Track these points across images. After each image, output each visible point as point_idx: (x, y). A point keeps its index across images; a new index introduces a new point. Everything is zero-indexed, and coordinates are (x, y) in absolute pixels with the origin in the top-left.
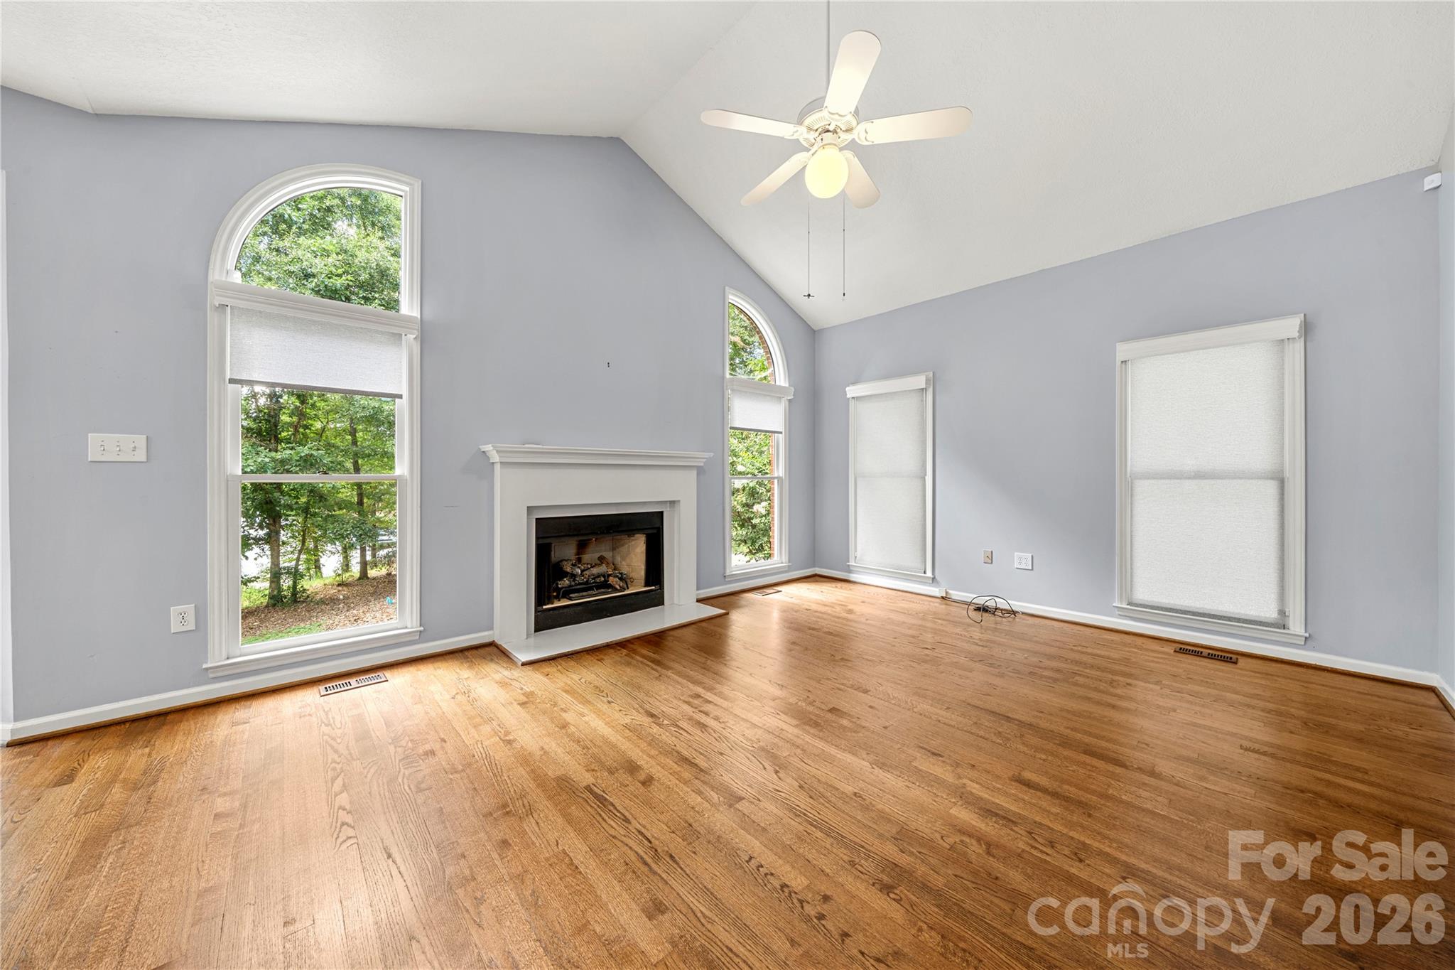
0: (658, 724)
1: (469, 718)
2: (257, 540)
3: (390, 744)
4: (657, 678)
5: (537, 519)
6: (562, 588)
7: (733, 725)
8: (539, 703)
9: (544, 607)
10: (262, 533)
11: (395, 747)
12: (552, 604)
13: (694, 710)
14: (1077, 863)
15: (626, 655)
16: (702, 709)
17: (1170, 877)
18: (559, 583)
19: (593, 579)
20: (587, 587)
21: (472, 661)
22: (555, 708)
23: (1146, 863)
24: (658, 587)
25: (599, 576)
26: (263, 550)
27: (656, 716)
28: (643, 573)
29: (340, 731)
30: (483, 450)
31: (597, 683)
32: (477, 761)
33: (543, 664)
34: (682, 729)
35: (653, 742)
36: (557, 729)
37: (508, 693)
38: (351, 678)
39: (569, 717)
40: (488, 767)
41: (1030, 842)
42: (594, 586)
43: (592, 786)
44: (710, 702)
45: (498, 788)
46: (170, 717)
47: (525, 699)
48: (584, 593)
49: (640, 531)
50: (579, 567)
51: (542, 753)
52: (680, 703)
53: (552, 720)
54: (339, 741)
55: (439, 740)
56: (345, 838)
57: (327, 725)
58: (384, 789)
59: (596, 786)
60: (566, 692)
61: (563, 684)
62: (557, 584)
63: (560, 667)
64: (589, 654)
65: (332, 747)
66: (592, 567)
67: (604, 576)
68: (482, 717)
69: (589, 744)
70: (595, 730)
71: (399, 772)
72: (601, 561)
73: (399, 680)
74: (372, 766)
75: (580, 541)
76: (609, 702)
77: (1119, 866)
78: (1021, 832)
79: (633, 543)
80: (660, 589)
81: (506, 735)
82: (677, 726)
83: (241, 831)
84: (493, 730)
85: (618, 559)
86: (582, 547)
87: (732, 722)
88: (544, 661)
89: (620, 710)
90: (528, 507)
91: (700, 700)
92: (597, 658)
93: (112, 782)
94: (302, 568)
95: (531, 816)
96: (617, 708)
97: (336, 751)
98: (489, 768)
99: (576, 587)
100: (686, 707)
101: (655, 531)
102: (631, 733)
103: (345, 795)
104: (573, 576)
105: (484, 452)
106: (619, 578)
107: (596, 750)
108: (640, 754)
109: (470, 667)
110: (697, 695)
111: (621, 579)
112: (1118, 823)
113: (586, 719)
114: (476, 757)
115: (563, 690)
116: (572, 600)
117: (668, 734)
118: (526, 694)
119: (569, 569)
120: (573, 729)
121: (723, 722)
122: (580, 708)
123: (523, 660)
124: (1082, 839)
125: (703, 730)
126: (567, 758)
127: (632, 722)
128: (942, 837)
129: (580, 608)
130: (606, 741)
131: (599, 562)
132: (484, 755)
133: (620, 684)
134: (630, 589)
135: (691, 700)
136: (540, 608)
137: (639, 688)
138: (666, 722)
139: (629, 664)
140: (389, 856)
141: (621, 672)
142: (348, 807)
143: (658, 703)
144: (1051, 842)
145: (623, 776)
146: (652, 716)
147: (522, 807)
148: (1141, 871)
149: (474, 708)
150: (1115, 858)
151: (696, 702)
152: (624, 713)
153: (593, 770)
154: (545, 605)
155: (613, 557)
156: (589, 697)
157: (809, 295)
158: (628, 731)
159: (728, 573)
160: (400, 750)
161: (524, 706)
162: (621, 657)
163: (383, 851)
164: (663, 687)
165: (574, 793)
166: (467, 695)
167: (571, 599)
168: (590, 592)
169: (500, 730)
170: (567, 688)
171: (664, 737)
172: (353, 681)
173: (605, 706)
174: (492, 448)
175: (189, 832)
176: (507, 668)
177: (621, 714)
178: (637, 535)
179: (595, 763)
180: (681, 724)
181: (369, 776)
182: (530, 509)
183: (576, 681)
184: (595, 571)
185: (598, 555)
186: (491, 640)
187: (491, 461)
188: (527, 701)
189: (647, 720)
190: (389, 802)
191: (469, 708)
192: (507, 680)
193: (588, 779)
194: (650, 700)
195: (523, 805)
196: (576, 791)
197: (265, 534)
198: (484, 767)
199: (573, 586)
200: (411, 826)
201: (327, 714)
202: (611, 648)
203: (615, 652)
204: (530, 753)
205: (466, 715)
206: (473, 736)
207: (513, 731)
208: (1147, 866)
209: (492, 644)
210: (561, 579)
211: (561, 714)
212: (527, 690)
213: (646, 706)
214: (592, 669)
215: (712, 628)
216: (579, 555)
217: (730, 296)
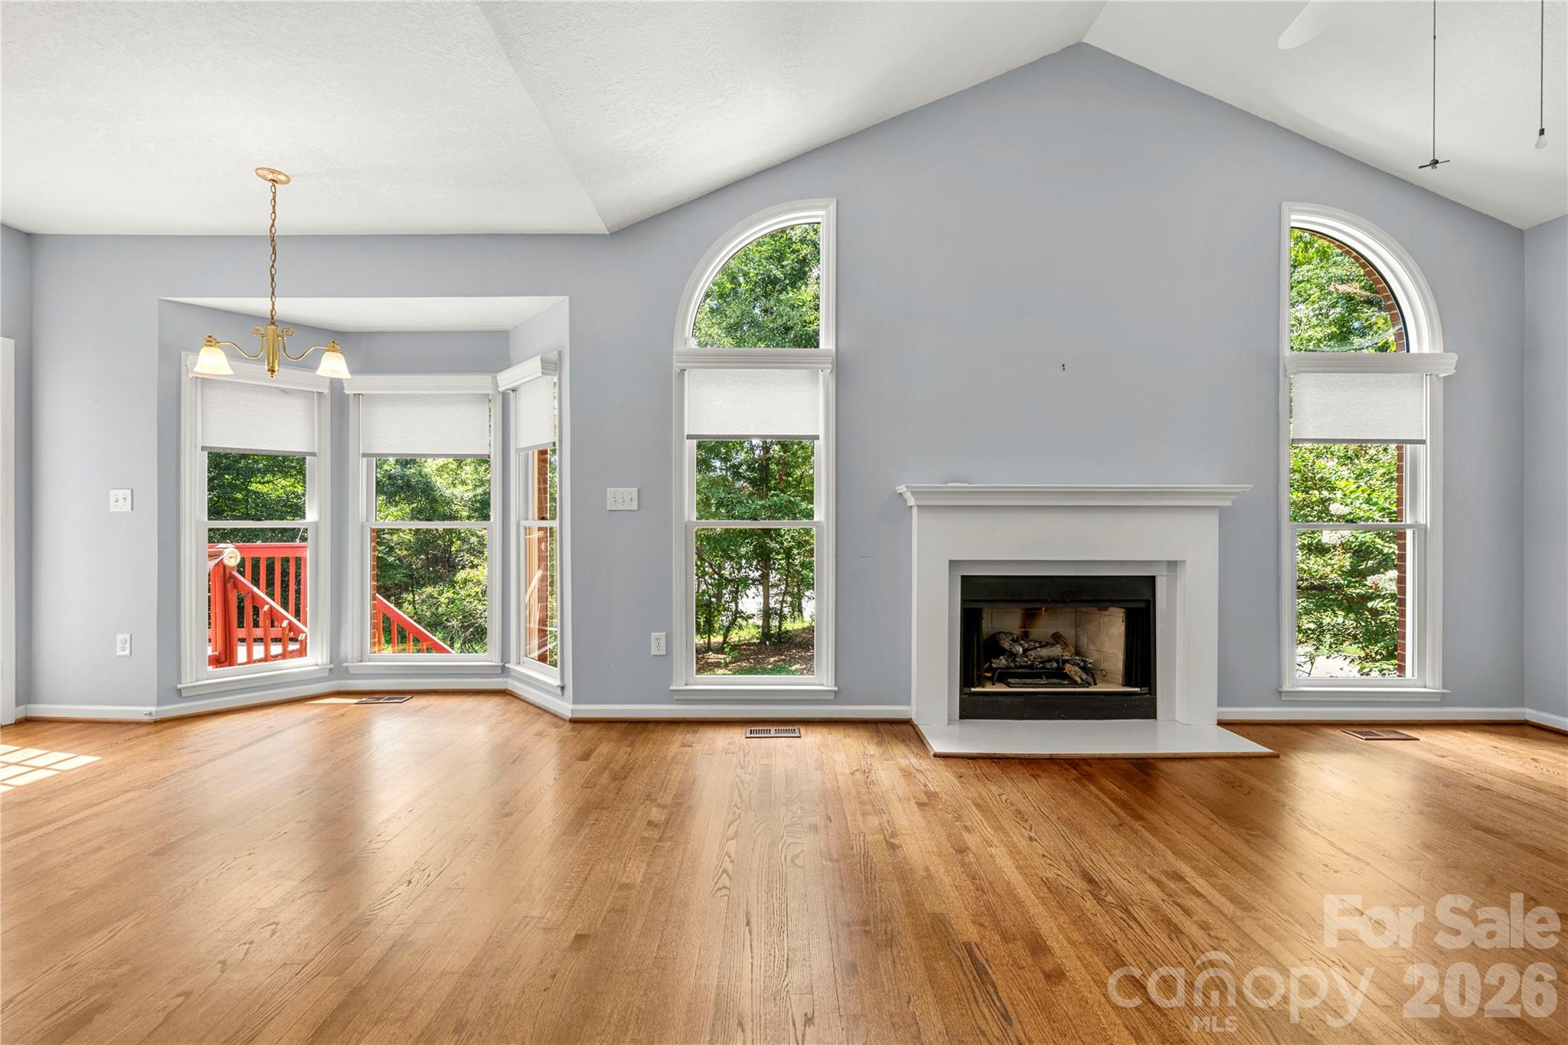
0: (1096, 898)
1: (861, 802)
2: (754, 581)
3: (783, 804)
4: (1114, 827)
5: (962, 577)
6: (998, 668)
7: (1236, 950)
8: (941, 809)
9: (973, 689)
10: (757, 574)
11: (786, 810)
12: (984, 687)
13: (1166, 898)
15: (1074, 780)
16: (1179, 901)
18: (994, 661)
19: (1040, 663)
20: (1032, 673)
21: (882, 737)
22: (958, 823)
24: (1145, 690)
25: (1050, 660)
26: (758, 590)
27: (1096, 883)
28: (1120, 665)
29: (749, 777)
30: (899, 492)
31: (1021, 807)
32: (854, 856)
33: (960, 762)
34: (1135, 919)
35: (1080, 920)
36: (951, 850)
37: (909, 786)
38: (772, 725)
39: (970, 840)
40: (863, 867)
42: (1044, 673)
43: (973, 945)
44: (1199, 895)
45: (865, 896)
46: (650, 726)
47: (925, 799)
48: (1028, 681)
49: (1116, 602)
50: (1021, 645)
51: (925, 874)
52: (1143, 878)
53: (949, 836)
54: (746, 786)
55: (826, 817)
56: (721, 886)
57: (742, 768)
58: (765, 850)
59: (978, 948)
60: (977, 805)
61: (976, 795)
62: (991, 663)
63: (979, 771)
64: (1022, 764)
65: (739, 791)
66: (1041, 647)
67: (1057, 661)
68: (873, 806)
69: (986, 886)
70: (1001, 871)
71: (782, 837)
72: (1056, 640)
73: (812, 738)
74: (762, 823)
75: (1027, 609)
76: (1031, 839)
79: (1106, 619)
80: (1150, 693)
81: (892, 837)
82: (1127, 911)
83: (658, 844)
84: (881, 825)
85: (1084, 640)
86: (1030, 617)
87: (1234, 944)
88: (962, 758)
89: (1044, 856)
90: (950, 561)
91: (1182, 885)
92: (1031, 771)
93: (606, 768)
94: (786, 610)
95: (889, 949)
96: (1040, 851)
97: (740, 796)
98: (863, 870)
99: (1016, 671)
100: (1151, 887)
101: (1142, 605)
102: (1050, 895)
103: (733, 843)
104: (1013, 655)
105: (900, 494)
106: (1081, 668)
107: (993, 899)
108: (1056, 930)
109: (880, 743)
110: (1175, 873)
111: (1084, 669)
113: (993, 850)
114: (855, 850)
115: (973, 802)
116: (1010, 687)
117: (1107, 918)
118: (929, 794)
119: (1006, 645)
120: (971, 858)
121: (1216, 938)
122: (989, 833)
123: (936, 751)
125: (1173, 936)
126: (954, 894)
127: (1056, 879)
129: (1021, 699)
130: (1011, 892)
131: (1053, 641)
132: (863, 851)
133: (1053, 818)
134: (1098, 685)
135: (1164, 879)
136: (966, 690)
137: (1081, 832)
138: (1109, 898)
139: (1075, 793)
140: (748, 924)
141: (1061, 802)
142: (733, 856)
143: (1105, 866)
145: (1020, 950)
146: (1091, 881)
147: (883, 933)
149: (869, 792)
151: (1172, 885)
152: (1049, 861)
153: (981, 925)
154: (974, 687)
155: (1077, 637)
156: (1004, 823)
157: (1436, 162)
158: (1045, 889)
159: (1286, 688)
160: (790, 814)
161: (921, 808)
162: (1067, 780)
163: (745, 917)
164: (1121, 844)
165: (949, 945)
166: (866, 775)
167: (1008, 685)
168: (1036, 681)
169: (888, 827)
170: (980, 801)
171: (1100, 920)
172: (773, 729)
173: (1024, 843)
174: (905, 489)
175: (630, 829)
176: (916, 755)
177: (1043, 862)
178: (1112, 609)
179: (989, 915)
180: (1135, 910)
181: (758, 831)
182: (953, 564)
183: (993, 795)
184: (1044, 652)
185: (1052, 631)
186: (908, 717)
187: (908, 505)
188: (927, 802)
189: (1079, 885)
190: (764, 866)
191: (863, 790)
192: (913, 770)
193: (971, 934)
194: (1093, 856)
195: (886, 931)
196: (951, 943)
197: (759, 576)
198: (858, 866)
199: (1011, 668)
200: (775, 900)
201: (745, 757)
202: (1058, 764)
203: (1060, 770)
204: (911, 869)
205: (859, 797)
206: (859, 825)
207: (901, 834)
209: (908, 722)
210: (997, 657)
211: (962, 831)
212: (931, 788)
213: (1086, 864)
214: (1020, 785)
215: (1239, 773)
216: (1024, 628)
217: (1293, 217)
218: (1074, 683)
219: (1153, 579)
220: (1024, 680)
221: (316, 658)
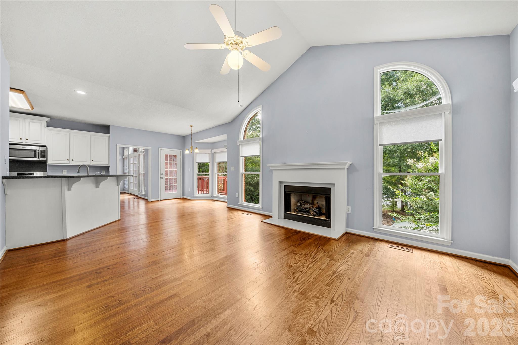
5: (285, 186)
9: (288, 212)
14: (133, 293)
17: (109, 313)
19: (305, 208)
23: (118, 310)
41: (148, 287)
42: (305, 211)
75: (301, 194)
77: (124, 302)
78: (152, 286)
80: (330, 221)
86: (314, 198)
99: (300, 210)
104: (298, 206)
106: (314, 211)
112: (137, 313)
124: (139, 299)
128: (162, 272)
134: (319, 217)
144: (144, 291)
148: (118, 306)
150: (127, 303)
182: (282, 182)
208: (117, 309)
216: (313, 201)
217: (379, 70)
218: (311, 215)
219: (330, 188)
220: (301, 213)
221: (210, 194)
